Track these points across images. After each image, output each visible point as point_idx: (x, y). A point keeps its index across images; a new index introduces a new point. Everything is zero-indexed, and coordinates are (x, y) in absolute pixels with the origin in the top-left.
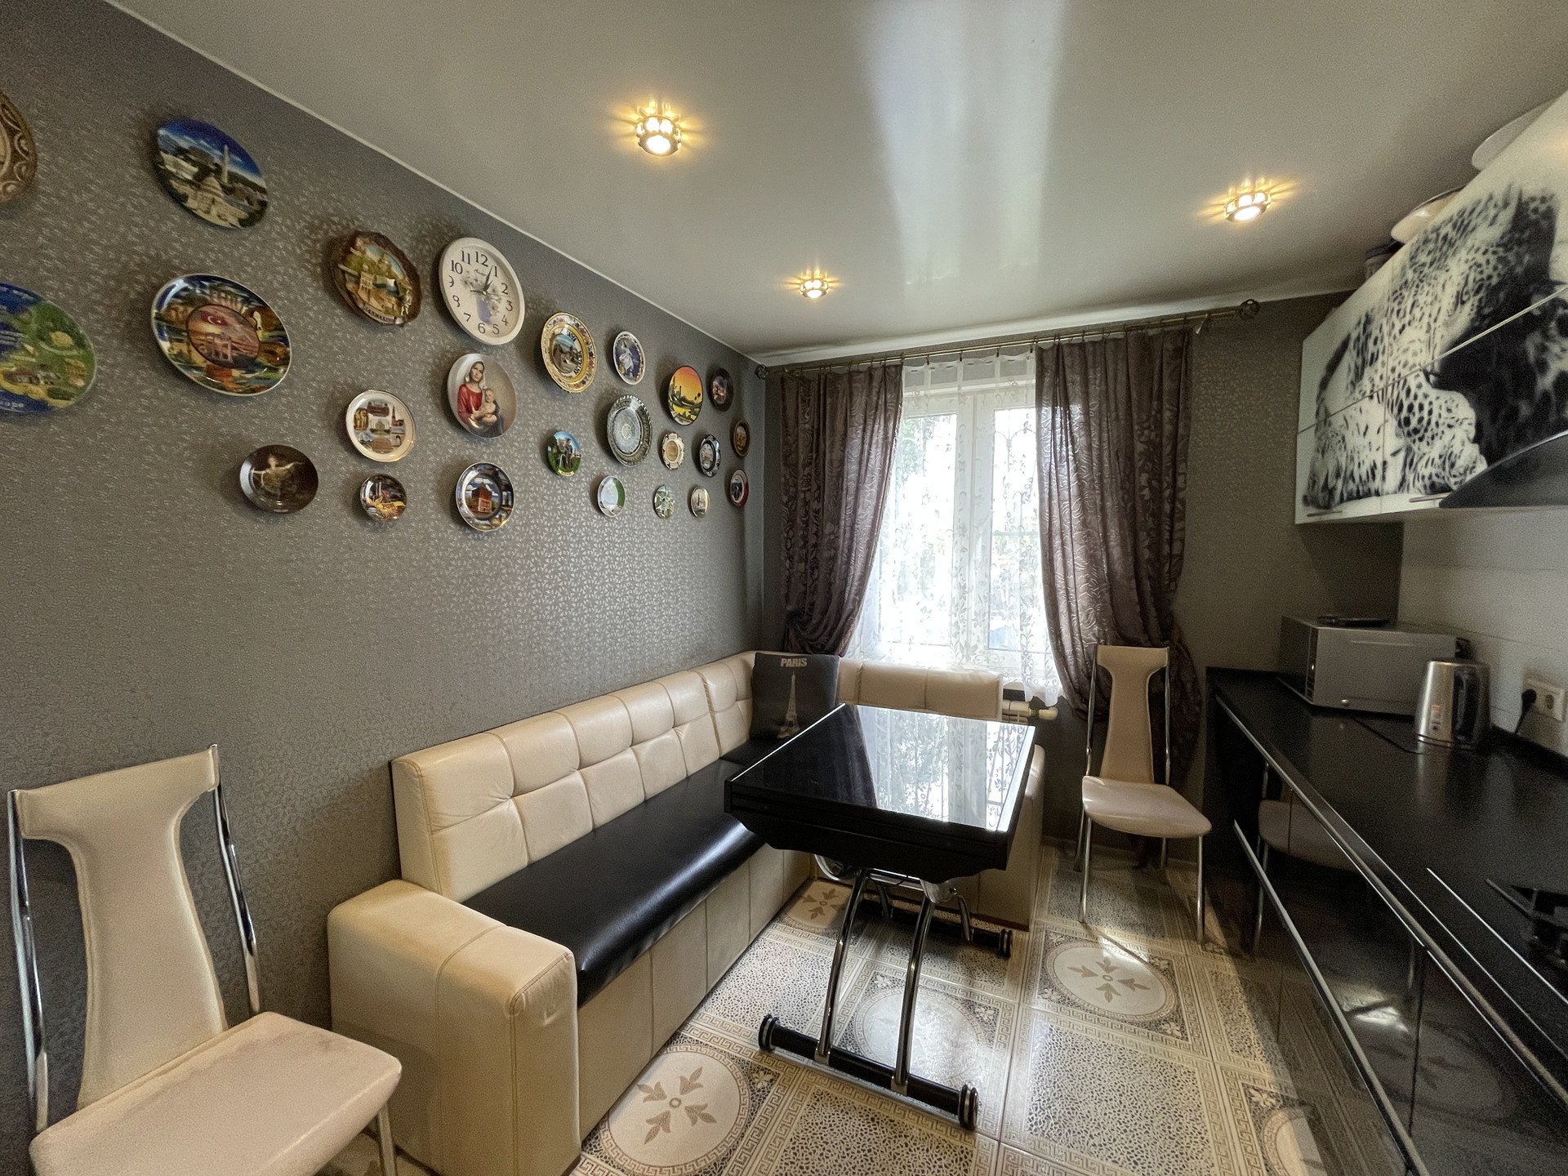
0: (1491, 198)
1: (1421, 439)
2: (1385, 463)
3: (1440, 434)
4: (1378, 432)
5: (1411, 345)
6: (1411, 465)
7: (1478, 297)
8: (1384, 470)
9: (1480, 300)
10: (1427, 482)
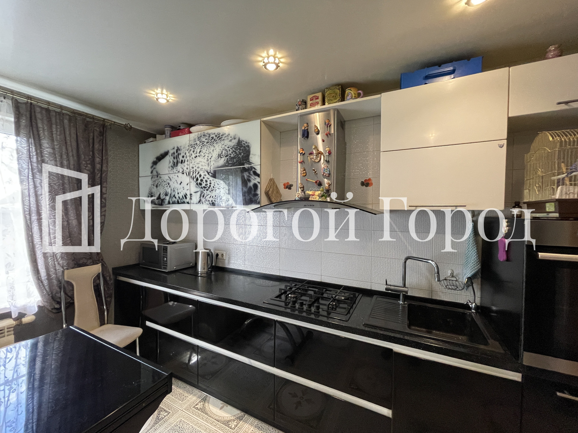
0: (229, 135)
1: (207, 190)
2: (191, 194)
3: (215, 190)
4: (187, 185)
5: (200, 162)
6: (203, 196)
7: (227, 158)
8: (191, 196)
9: (227, 159)
10: (211, 203)
